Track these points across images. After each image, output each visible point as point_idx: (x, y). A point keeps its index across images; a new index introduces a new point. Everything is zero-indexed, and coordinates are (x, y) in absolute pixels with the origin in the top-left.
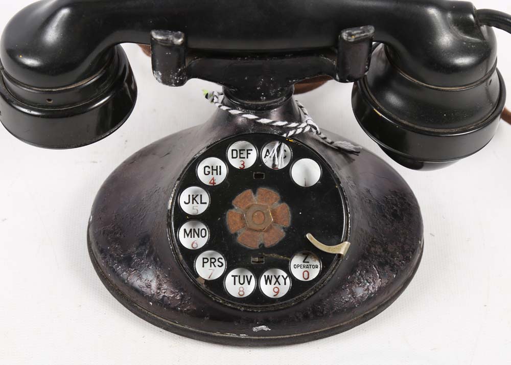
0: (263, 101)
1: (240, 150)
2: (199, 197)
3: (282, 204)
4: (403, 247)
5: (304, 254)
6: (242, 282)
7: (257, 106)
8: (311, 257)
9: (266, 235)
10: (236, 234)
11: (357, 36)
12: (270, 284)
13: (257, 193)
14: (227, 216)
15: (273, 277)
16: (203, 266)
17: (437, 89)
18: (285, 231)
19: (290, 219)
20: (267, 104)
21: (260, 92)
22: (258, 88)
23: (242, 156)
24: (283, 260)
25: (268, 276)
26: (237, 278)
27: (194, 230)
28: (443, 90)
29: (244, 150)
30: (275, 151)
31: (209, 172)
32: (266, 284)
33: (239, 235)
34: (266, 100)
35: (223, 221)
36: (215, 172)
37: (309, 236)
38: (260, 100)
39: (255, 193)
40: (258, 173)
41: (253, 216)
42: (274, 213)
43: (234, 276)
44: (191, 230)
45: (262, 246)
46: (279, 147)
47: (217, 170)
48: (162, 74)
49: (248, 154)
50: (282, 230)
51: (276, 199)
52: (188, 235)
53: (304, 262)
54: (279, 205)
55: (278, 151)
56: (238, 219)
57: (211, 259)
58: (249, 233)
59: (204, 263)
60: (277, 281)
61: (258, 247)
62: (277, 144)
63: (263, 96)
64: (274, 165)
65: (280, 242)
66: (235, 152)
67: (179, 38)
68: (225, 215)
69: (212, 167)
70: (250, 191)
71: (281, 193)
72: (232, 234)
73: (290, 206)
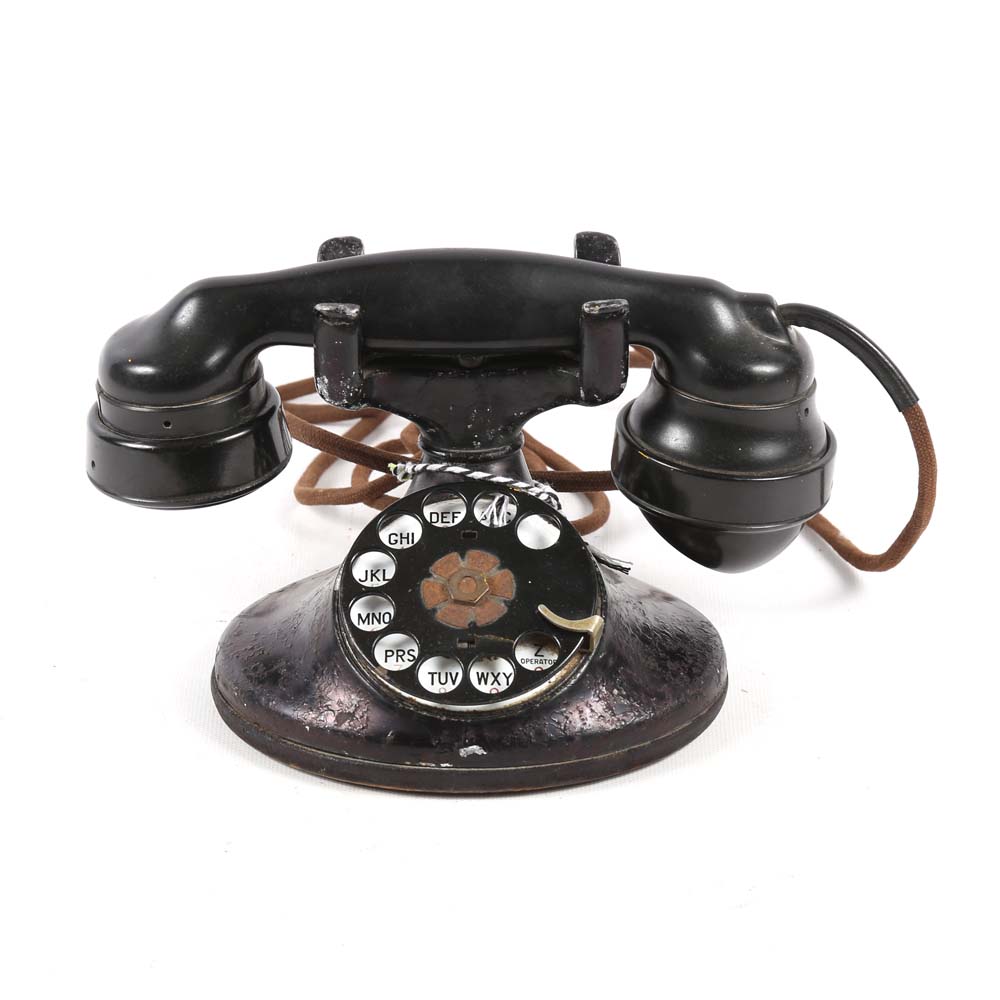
0: (478, 449)
1: (442, 513)
2: (381, 572)
3: (503, 571)
4: (690, 669)
5: (536, 645)
6: (443, 681)
7: (468, 455)
8: (547, 650)
9: (478, 610)
10: (434, 610)
11: (602, 306)
12: (486, 683)
13: (466, 556)
14: (421, 587)
15: (490, 675)
16: (386, 661)
17: (725, 407)
18: (506, 605)
19: (514, 590)
20: (480, 453)
21: (473, 431)
22: (469, 426)
23: (445, 520)
24: (503, 643)
25: (483, 674)
26: (436, 677)
27: (373, 614)
28: (733, 408)
29: (448, 513)
30: (494, 508)
31: (396, 541)
32: (480, 683)
33: (439, 611)
34: (482, 447)
35: (416, 593)
36: (405, 541)
37: (542, 609)
38: (473, 447)
39: (463, 556)
40: (467, 531)
41: (459, 584)
42: (490, 581)
43: (432, 674)
44: (368, 616)
45: (473, 625)
46: (501, 500)
47: (408, 538)
48: (329, 382)
50: (503, 605)
51: (495, 564)
52: (364, 622)
53: (536, 655)
54: (498, 572)
55: (499, 506)
56: (437, 590)
57: (398, 651)
58: (454, 607)
59: (387, 656)
60: (496, 679)
61: (467, 627)
62: (498, 497)
63: (477, 440)
64: (492, 524)
65: (500, 619)
66: (435, 516)
68: (419, 586)
69: (401, 534)
70: (455, 555)
71: (502, 558)
72: (429, 611)
73: (514, 573)
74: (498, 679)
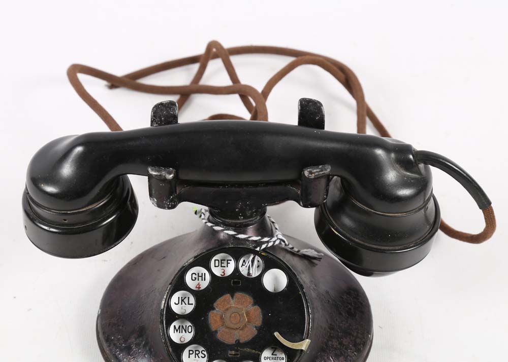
0: (241, 220)
1: (221, 260)
2: (187, 298)
3: (255, 307)
5: (272, 348)
7: (236, 224)
8: (278, 351)
9: (241, 332)
10: (216, 332)
11: (316, 174)
13: (235, 297)
14: (209, 316)
16: (189, 357)
17: (382, 215)
18: (257, 329)
19: (261, 319)
20: (244, 222)
21: (239, 212)
22: (237, 210)
23: (223, 265)
24: (255, 354)
27: (182, 326)
28: (387, 216)
29: (225, 260)
30: (250, 262)
31: (195, 278)
33: (219, 332)
34: (243, 219)
35: (206, 320)
36: (200, 278)
37: (276, 334)
38: (239, 219)
39: (232, 297)
40: (235, 280)
41: (230, 317)
42: (248, 314)
44: (180, 326)
45: (238, 342)
46: (254, 258)
47: (202, 276)
48: (157, 201)
49: (228, 263)
50: (255, 329)
51: (250, 302)
52: (177, 331)
53: (272, 354)
54: (252, 308)
55: (253, 261)
56: (218, 319)
57: (196, 351)
58: (227, 330)
59: (190, 354)
61: (234, 343)
62: (252, 256)
63: (241, 216)
64: (249, 274)
65: (253, 338)
66: (217, 262)
67: (170, 174)
68: (208, 315)
69: (198, 274)
70: (228, 296)
71: (254, 298)
72: (213, 332)
73: (260, 306)
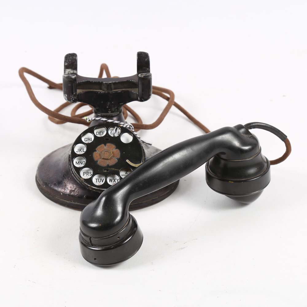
0: (110, 113)
5: (126, 171)
6: (100, 181)
7: (107, 115)
8: (129, 172)
9: (110, 161)
10: (97, 161)
11: (144, 75)
12: (112, 182)
15: (113, 179)
16: (84, 175)
18: (117, 160)
19: (120, 155)
20: (111, 115)
21: (108, 109)
22: (107, 107)
23: (100, 134)
25: (111, 179)
26: (98, 180)
27: (80, 162)
29: (101, 132)
31: (87, 140)
32: (110, 182)
34: (111, 113)
35: (92, 157)
36: (89, 140)
37: (127, 161)
38: (108, 113)
39: (105, 145)
40: (107, 138)
41: (104, 154)
42: (113, 153)
43: (97, 179)
44: (79, 162)
45: (108, 165)
47: (90, 139)
48: (67, 95)
49: (103, 133)
50: (116, 159)
51: (114, 148)
52: (77, 164)
53: (126, 174)
54: (115, 150)
55: (116, 130)
56: (98, 155)
57: (87, 172)
58: (103, 160)
60: (114, 181)
61: (106, 166)
62: (116, 127)
63: (110, 111)
64: (114, 136)
65: (116, 164)
66: (97, 133)
67: (73, 75)
68: (93, 154)
69: (88, 138)
70: (103, 145)
71: (116, 145)
72: (95, 161)
73: (120, 150)
74: (115, 181)
